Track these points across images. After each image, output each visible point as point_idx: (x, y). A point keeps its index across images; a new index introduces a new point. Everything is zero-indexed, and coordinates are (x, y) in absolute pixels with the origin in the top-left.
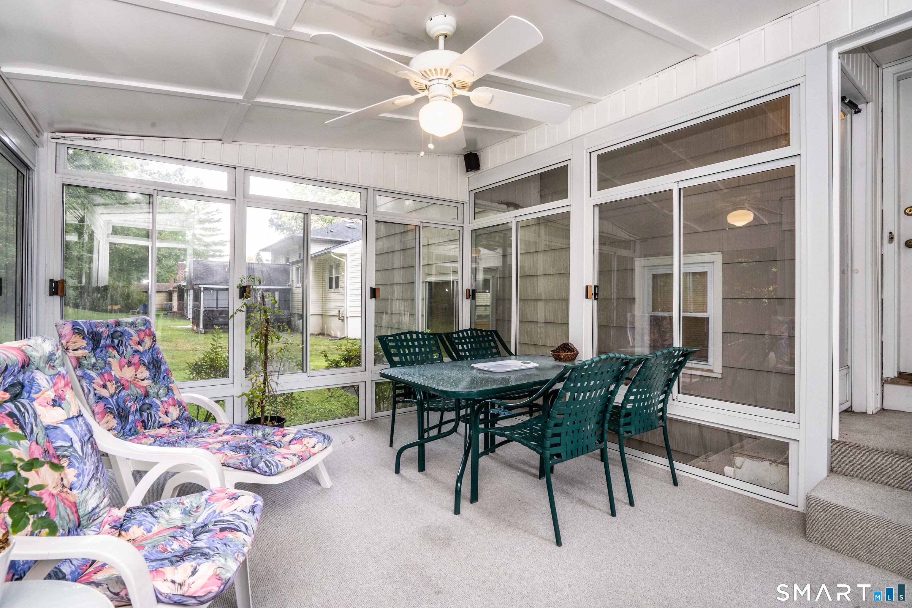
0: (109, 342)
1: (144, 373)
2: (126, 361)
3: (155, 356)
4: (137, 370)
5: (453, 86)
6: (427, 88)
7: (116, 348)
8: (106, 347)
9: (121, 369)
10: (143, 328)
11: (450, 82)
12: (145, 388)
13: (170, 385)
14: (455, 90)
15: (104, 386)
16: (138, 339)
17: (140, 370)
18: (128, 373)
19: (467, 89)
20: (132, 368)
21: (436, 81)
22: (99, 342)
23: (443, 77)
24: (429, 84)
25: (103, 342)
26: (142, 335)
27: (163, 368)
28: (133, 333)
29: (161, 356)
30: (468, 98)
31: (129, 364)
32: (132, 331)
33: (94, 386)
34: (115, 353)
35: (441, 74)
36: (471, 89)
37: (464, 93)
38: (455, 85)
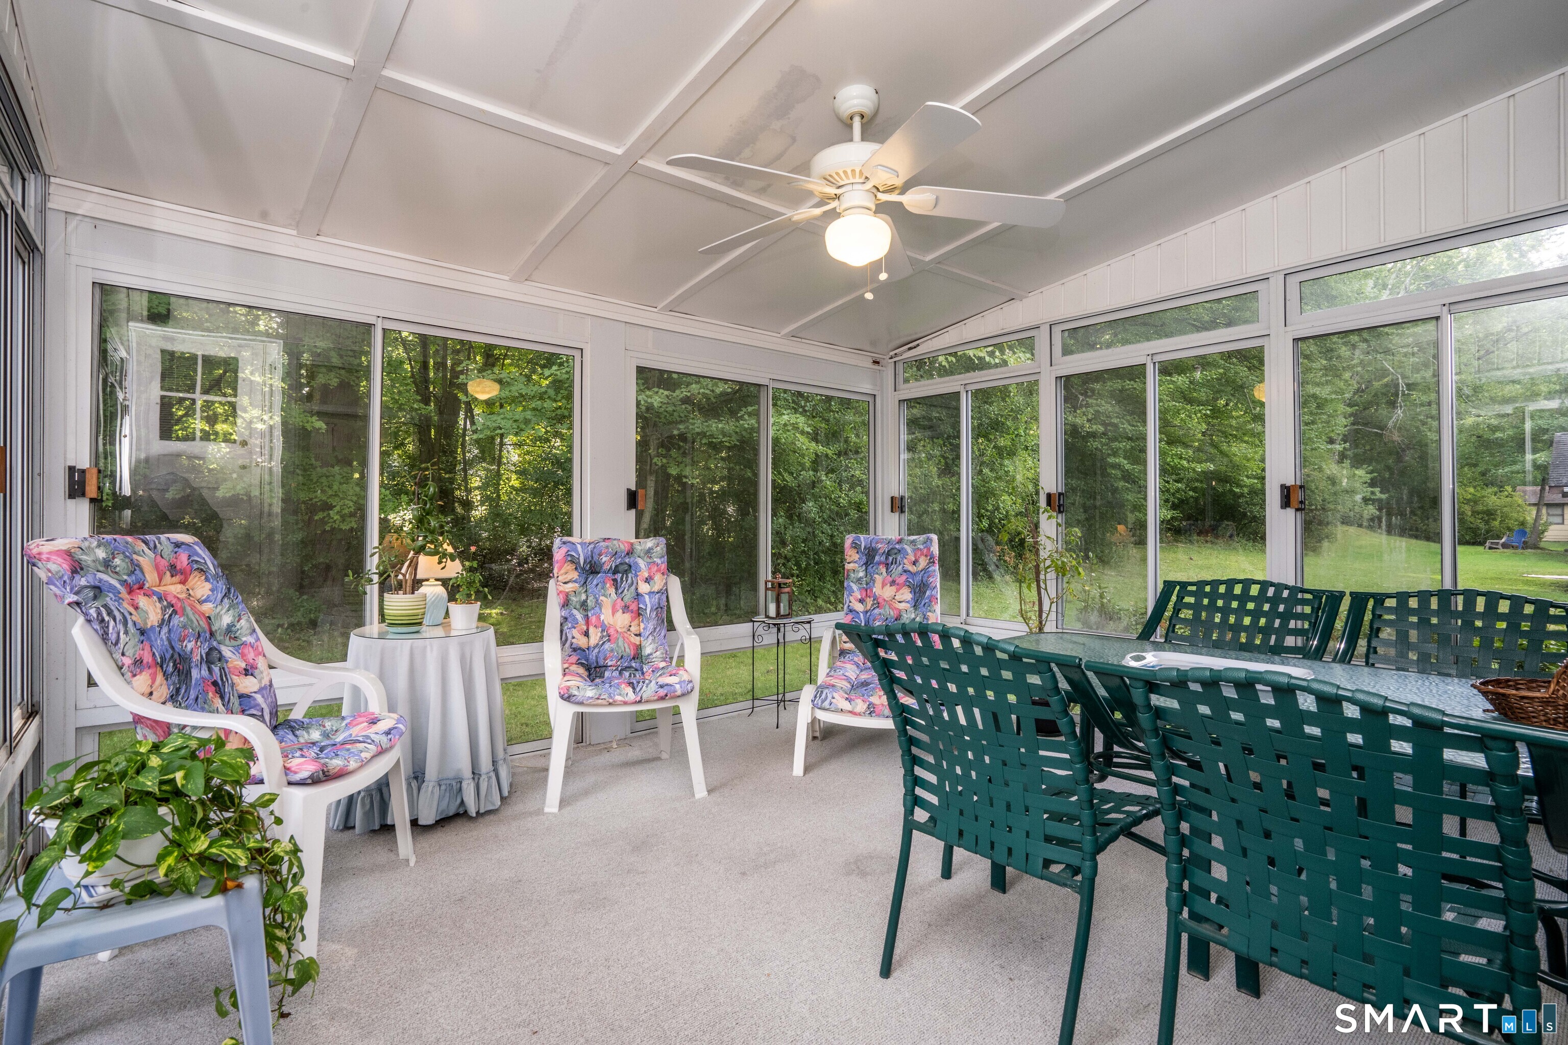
0: (883, 559)
1: (906, 595)
2: (891, 579)
3: (924, 580)
4: (898, 590)
5: (875, 191)
6: (837, 197)
7: (887, 566)
8: (879, 563)
9: (883, 587)
10: (922, 547)
11: (869, 185)
12: (900, 611)
13: (929, 614)
14: (880, 195)
15: (861, 601)
16: (913, 559)
17: (901, 591)
18: (888, 592)
19: (897, 192)
20: (894, 588)
21: (849, 187)
22: (874, 557)
23: (858, 180)
24: (838, 192)
25: (877, 558)
26: (919, 554)
27: (928, 593)
28: (909, 551)
29: (931, 580)
30: (900, 204)
31: (893, 583)
32: (909, 549)
33: (851, 598)
34: (884, 570)
35: (854, 177)
36: (904, 189)
37: (893, 197)
38: (878, 189)
